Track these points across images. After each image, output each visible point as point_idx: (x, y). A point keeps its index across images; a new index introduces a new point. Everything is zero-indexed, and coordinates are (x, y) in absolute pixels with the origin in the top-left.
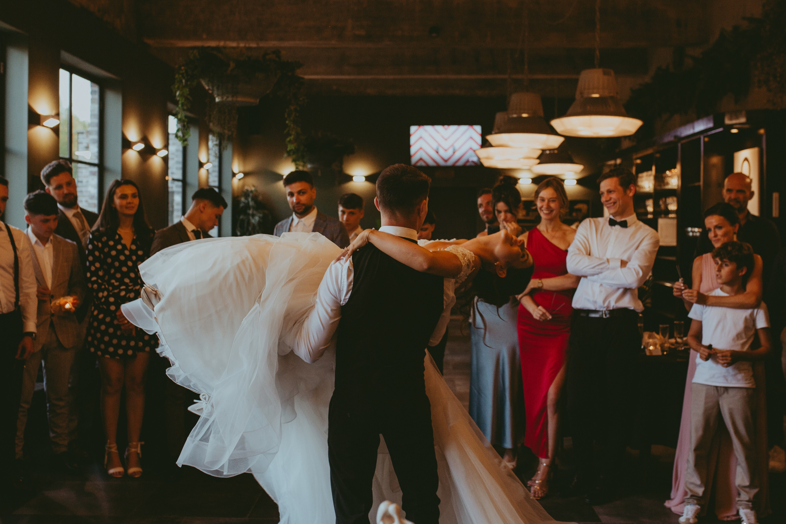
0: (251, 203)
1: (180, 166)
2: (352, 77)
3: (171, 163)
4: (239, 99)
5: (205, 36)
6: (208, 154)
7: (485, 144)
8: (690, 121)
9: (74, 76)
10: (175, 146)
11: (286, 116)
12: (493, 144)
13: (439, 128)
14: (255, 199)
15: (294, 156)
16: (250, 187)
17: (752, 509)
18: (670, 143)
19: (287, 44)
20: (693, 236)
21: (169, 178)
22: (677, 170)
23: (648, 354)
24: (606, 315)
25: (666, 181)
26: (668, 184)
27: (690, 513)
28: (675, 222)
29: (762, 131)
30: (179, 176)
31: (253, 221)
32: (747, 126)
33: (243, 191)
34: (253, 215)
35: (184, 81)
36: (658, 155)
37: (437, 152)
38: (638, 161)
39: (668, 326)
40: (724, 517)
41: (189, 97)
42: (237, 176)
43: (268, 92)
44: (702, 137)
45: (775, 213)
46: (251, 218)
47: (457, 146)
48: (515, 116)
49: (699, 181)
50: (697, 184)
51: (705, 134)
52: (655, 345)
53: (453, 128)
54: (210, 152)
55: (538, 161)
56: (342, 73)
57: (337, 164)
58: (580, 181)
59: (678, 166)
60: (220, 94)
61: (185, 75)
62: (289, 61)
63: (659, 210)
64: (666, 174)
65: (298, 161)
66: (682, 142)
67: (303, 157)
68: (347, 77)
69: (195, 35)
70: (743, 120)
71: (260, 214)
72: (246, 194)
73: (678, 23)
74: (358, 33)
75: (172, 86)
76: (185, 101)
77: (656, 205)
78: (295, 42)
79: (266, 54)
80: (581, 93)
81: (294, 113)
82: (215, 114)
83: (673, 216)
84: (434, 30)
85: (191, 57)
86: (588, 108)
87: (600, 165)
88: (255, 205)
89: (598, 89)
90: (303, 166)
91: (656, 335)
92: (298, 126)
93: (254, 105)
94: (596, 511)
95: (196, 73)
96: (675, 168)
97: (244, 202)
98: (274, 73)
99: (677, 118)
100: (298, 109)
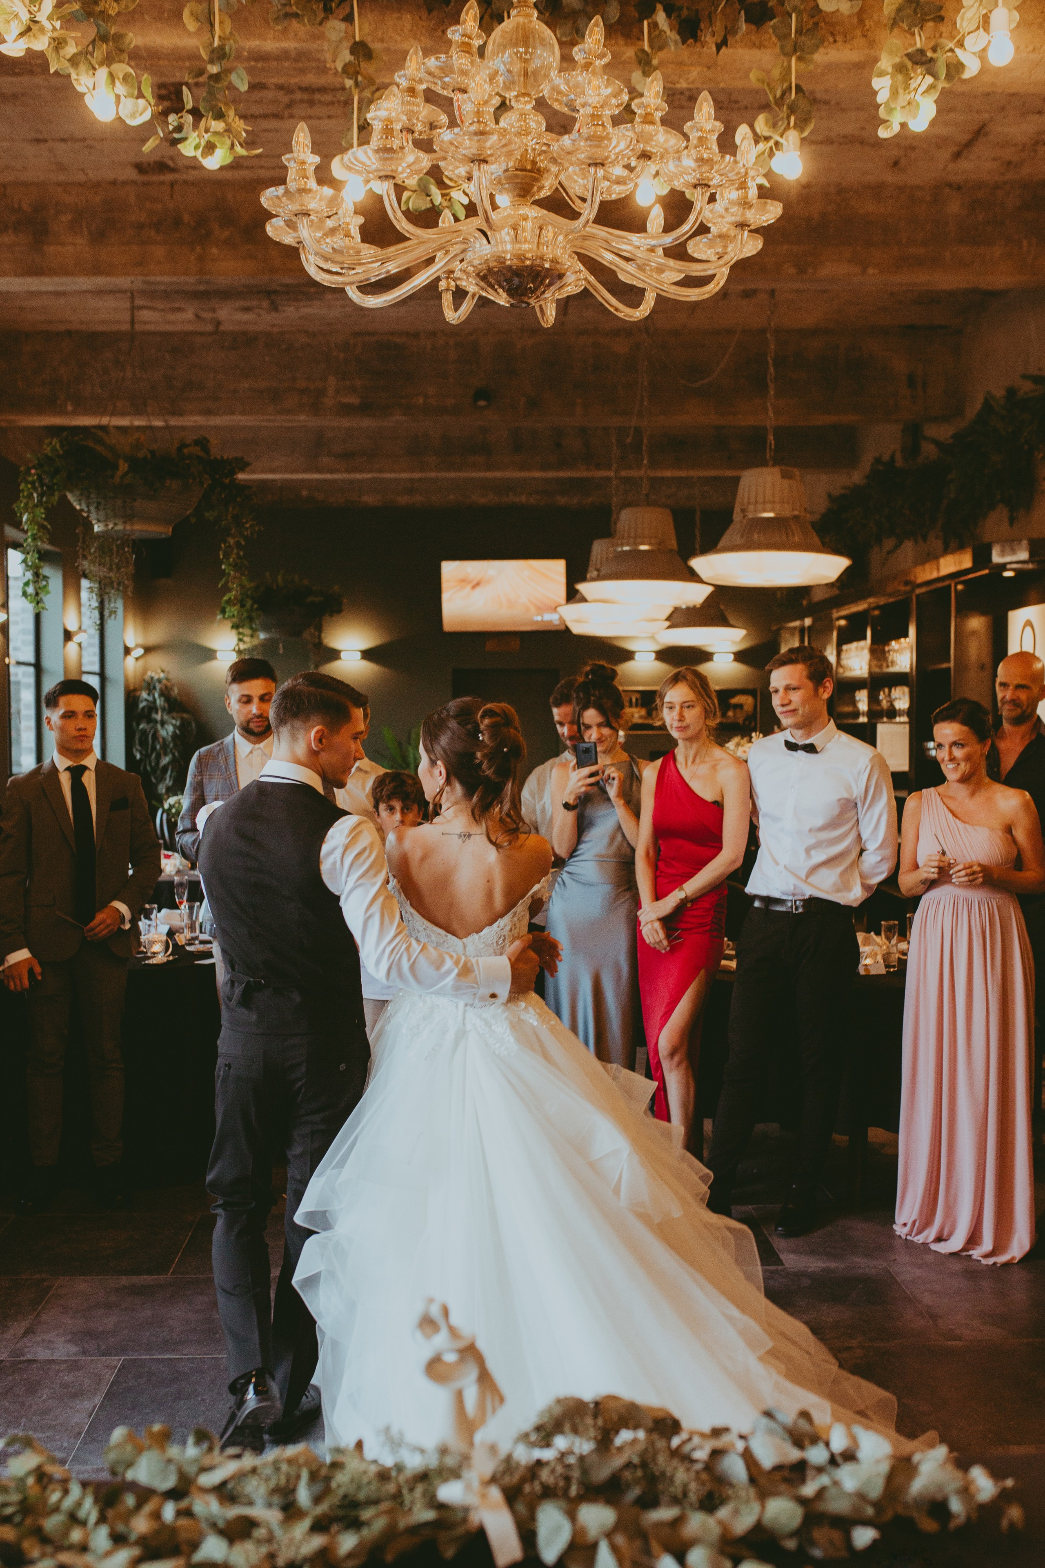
0: (159, 702)
1: (31, 638)
3: (14, 634)
4: (137, 527)
5: (70, 408)
6: (80, 616)
7: (572, 595)
8: (933, 557)
10: (20, 604)
11: (221, 557)
12: (589, 597)
14: (165, 694)
16: (156, 673)
18: (897, 593)
19: (219, 421)
21: (11, 660)
22: (910, 641)
23: (862, 971)
24: (796, 909)
25: (890, 658)
26: (893, 663)
28: (907, 727)
30: (29, 655)
31: (163, 733)
32: (1030, 566)
33: (144, 680)
34: (163, 723)
35: (35, 495)
36: (877, 612)
38: (842, 622)
39: (896, 922)
41: (45, 523)
42: (132, 653)
43: (188, 512)
44: (953, 584)
46: (159, 727)
48: (626, 548)
49: (949, 661)
50: (945, 666)
51: (957, 580)
52: (875, 955)
54: (83, 609)
55: (667, 624)
56: (318, 470)
57: (312, 630)
58: (740, 656)
59: (912, 631)
60: (101, 518)
61: (37, 484)
62: (225, 458)
63: (878, 708)
64: (890, 648)
65: (242, 627)
66: (918, 591)
67: (251, 619)
68: (328, 476)
69: (51, 405)
70: (1024, 555)
71: (176, 720)
72: (149, 684)
73: (911, 381)
74: (345, 400)
75: (14, 506)
76: (39, 530)
77: (873, 699)
78: (234, 417)
79: (183, 445)
80: (743, 511)
81: (235, 551)
82: (93, 550)
83: (905, 719)
84: (481, 394)
85: (48, 450)
86: (756, 536)
87: (774, 628)
88: (166, 706)
89: (773, 502)
90: (252, 636)
91: (875, 937)
92: (242, 574)
93: (163, 536)
94: (775, 1246)
95: (55, 481)
96: (906, 635)
97: (146, 700)
98: (198, 480)
99: (908, 546)
100: (243, 543)
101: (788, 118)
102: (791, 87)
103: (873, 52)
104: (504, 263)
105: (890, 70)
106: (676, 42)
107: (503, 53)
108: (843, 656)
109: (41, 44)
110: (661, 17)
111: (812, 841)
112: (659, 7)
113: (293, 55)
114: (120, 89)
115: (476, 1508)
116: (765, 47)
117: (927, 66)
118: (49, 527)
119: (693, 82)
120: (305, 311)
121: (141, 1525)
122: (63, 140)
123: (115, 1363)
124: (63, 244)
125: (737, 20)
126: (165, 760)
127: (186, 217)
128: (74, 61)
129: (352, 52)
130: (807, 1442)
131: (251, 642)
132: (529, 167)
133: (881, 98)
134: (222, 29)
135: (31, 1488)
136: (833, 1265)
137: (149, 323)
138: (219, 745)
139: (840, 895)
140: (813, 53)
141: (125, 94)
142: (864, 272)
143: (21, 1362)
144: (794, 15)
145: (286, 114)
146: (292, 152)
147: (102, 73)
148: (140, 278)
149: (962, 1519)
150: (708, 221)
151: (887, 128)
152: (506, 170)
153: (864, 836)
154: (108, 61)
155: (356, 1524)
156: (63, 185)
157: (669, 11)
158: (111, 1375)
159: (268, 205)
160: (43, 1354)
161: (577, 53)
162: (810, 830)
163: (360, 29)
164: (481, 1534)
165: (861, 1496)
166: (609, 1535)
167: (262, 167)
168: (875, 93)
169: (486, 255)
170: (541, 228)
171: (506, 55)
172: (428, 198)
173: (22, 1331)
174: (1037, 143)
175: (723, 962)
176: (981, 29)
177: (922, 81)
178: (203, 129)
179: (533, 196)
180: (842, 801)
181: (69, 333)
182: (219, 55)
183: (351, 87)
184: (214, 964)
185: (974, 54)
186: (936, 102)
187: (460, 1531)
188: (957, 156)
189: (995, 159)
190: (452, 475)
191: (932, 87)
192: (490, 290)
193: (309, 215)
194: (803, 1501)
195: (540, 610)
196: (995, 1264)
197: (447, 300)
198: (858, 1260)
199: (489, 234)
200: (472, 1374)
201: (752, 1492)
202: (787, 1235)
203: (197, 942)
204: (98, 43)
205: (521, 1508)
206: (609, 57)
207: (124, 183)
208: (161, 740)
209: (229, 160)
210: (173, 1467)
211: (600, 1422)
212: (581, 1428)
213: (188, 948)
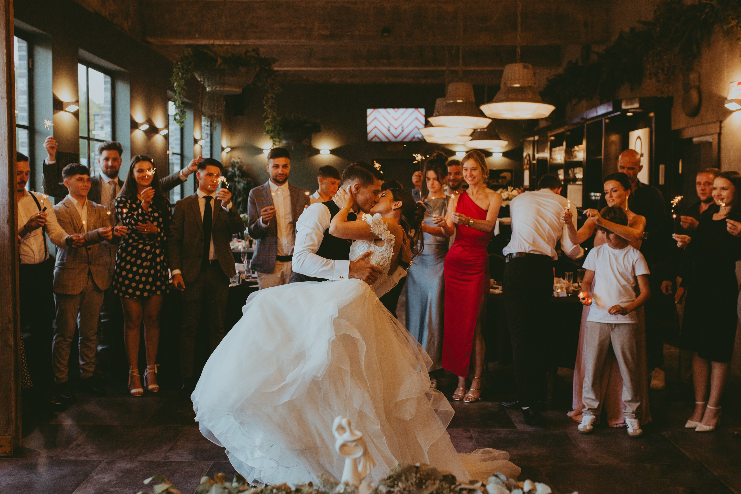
0: (237, 173)
1: (179, 142)
2: (319, 69)
3: (171, 140)
4: (226, 89)
5: (197, 36)
6: (201, 132)
7: (427, 124)
8: (595, 106)
9: (90, 69)
10: (174, 127)
11: (264, 103)
12: (433, 124)
13: (391, 110)
14: (240, 168)
15: (272, 134)
16: (236, 159)
17: (636, 418)
18: (578, 123)
19: (265, 42)
20: (595, 200)
21: (170, 152)
22: (583, 146)
25: (574, 155)
26: (576, 157)
27: (587, 421)
28: (581, 188)
29: (652, 114)
30: (178, 150)
31: (239, 187)
32: (640, 110)
33: (230, 163)
34: (239, 182)
35: (180, 74)
36: (568, 133)
37: (389, 130)
38: (553, 138)
39: (572, 273)
40: (614, 425)
41: (185, 87)
42: (225, 150)
43: (250, 82)
44: (604, 119)
45: (661, 181)
46: (237, 184)
47: (405, 125)
48: (451, 101)
49: (601, 155)
50: (599, 157)
51: (606, 117)
52: (562, 288)
53: (402, 110)
54: (203, 130)
55: (471, 138)
56: (311, 66)
57: (307, 140)
58: (505, 154)
59: (584, 142)
60: (210, 85)
61: (181, 69)
62: (267, 57)
63: (568, 178)
64: (574, 149)
65: (275, 138)
66: (588, 123)
67: (279, 134)
68: (315, 69)
69: (189, 35)
70: (636, 105)
71: (245, 181)
72: (232, 164)
73: (586, 25)
74: (323, 33)
75: (171, 79)
76: (181, 90)
77: (566, 174)
79: (247, 52)
80: (505, 83)
81: (271, 100)
82: (206, 100)
83: (580, 183)
84: (386, 30)
85: (186, 54)
86: (511, 95)
87: (521, 141)
88: (240, 174)
89: (519, 80)
90: (279, 142)
91: (562, 280)
92: (274, 111)
93: (238, 93)
94: (513, 420)
95: (189, 67)
96: (581, 144)
97: (231, 171)
98: (254, 67)
99: (584, 103)
100: (274, 96)
108: (553, 153)
118: (186, 88)
123: (210, 463)
130: (513, 488)
131: (279, 145)
138: (262, 187)
143: (167, 462)
158: (207, 469)
160: (178, 459)
173: (168, 449)
175: (491, 290)
190: (371, 68)
200: (360, 452)
203: (251, 278)
208: (238, 190)
210: (227, 491)
211: (418, 475)
212: (410, 478)
213: (246, 280)
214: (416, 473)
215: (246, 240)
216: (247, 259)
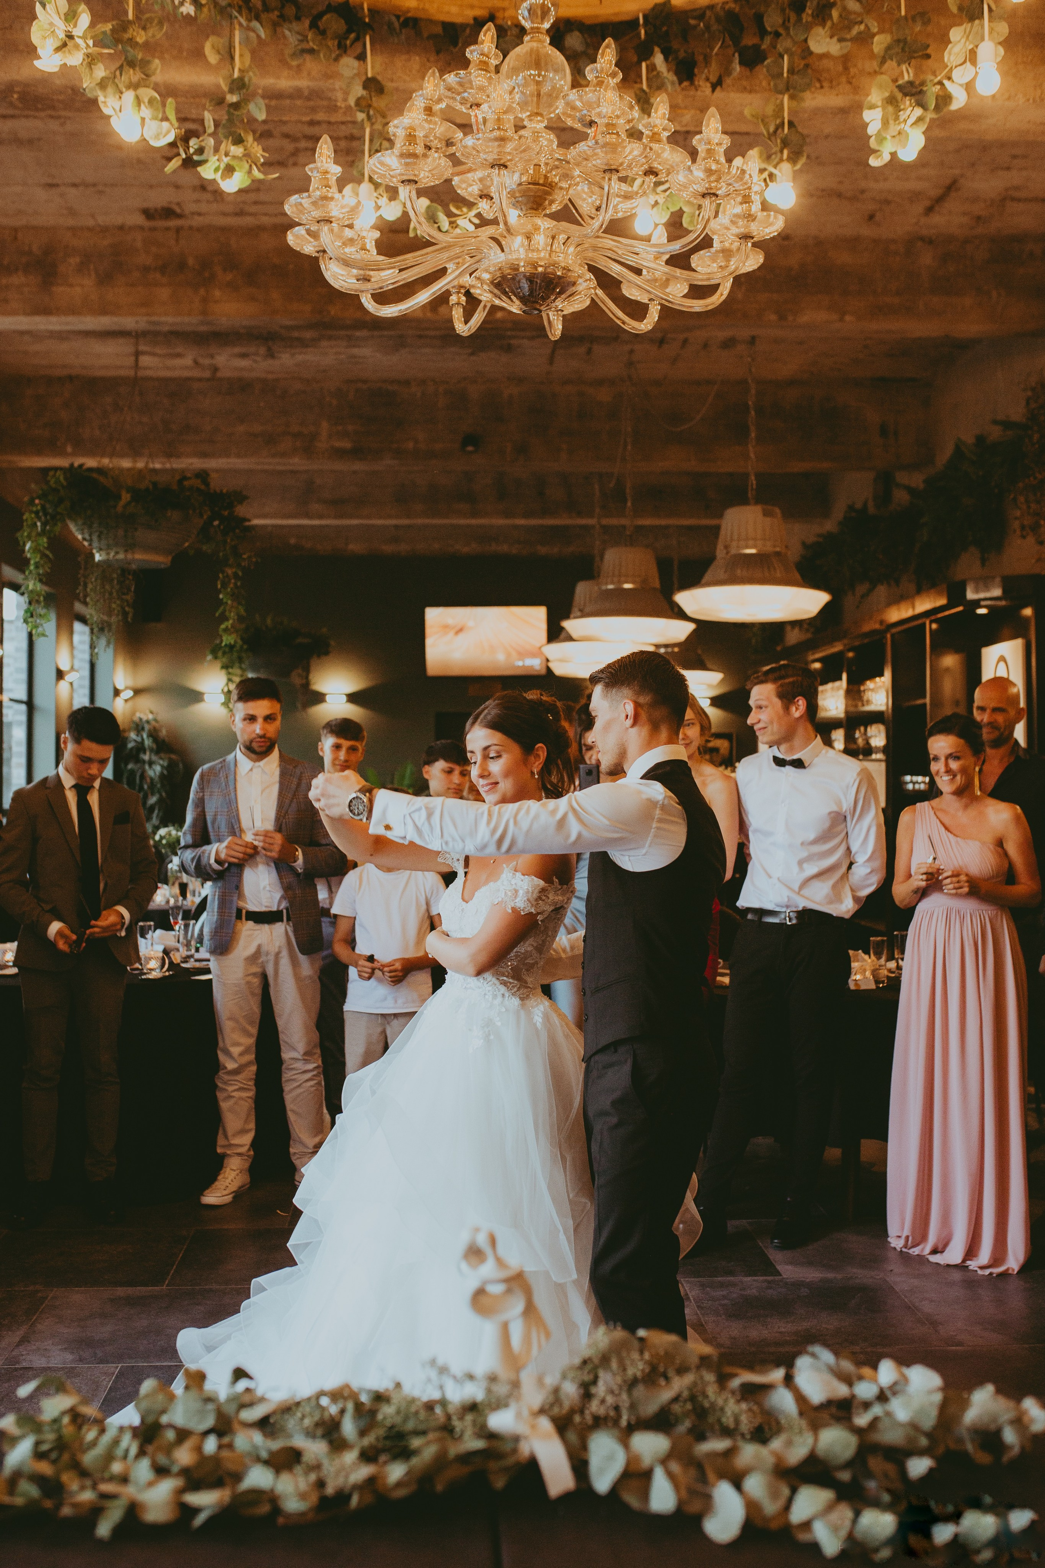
0: (148, 742)
1: (24, 676)
2: (326, 522)
3: (6, 675)
4: (138, 556)
5: (69, 449)
6: (73, 657)
7: (555, 636)
8: (907, 598)
10: (13, 645)
11: (219, 586)
12: (574, 635)
14: (153, 734)
15: (224, 660)
16: (145, 714)
18: (873, 632)
19: (219, 463)
20: (914, 790)
21: (5, 698)
22: (886, 680)
23: (852, 986)
24: (790, 921)
25: (865, 698)
26: (868, 702)
28: (883, 766)
29: (1028, 612)
30: (22, 694)
31: (151, 773)
32: (1003, 603)
33: (133, 721)
34: (151, 763)
35: (39, 524)
36: (852, 654)
39: (884, 939)
41: (48, 552)
42: (122, 695)
43: (186, 545)
44: (928, 622)
46: (147, 767)
48: (611, 587)
49: (924, 697)
50: (920, 702)
51: (933, 618)
52: (864, 971)
54: (76, 652)
56: (308, 516)
57: (300, 671)
58: (718, 700)
59: (888, 672)
60: (103, 547)
61: (41, 514)
62: (224, 491)
63: (855, 747)
64: (866, 687)
65: (232, 668)
66: (894, 630)
67: (240, 660)
68: (316, 522)
69: (52, 447)
70: (997, 592)
71: (164, 761)
72: (137, 725)
73: (884, 431)
74: (338, 445)
75: (18, 535)
76: (41, 558)
77: (849, 738)
78: (229, 460)
80: (726, 547)
81: (233, 581)
82: (94, 579)
83: (880, 756)
84: (471, 440)
85: (52, 484)
86: (738, 572)
88: (155, 746)
89: (755, 539)
91: (863, 955)
92: (240, 603)
93: (162, 566)
94: (771, 1258)
95: (59, 510)
96: (881, 674)
97: (135, 741)
98: (198, 511)
99: (882, 591)
100: (240, 574)
101: (782, 152)
102: (783, 123)
103: (857, 98)
104: (518, 270)
105: (879, 103)
106: (673, 83)
107: (517, 76)
109: (75, 59)
110: (659, 59)
111: (805, 854)
112: (657, 49)
113: (306, 93)
114: (146, 112)
115: (526, 1438)
116: (756, 92)
117: (917, 97)
118: (51, 556)
119: (686, 126)
120: (300, 358)
121: (184, 1456)
122: (75, 185)
123: (112, 1369)
124: (71, 286)
125: (730, 62)
126: (153, 800)
127: (191, 261)
128: (102, 85)
129: (365, 87)
130: (854, 1378)
132: (541, 182)
133: (872, 130)
134: (242, 62)
135: (65, 1426)
136: (830, 1275)
137: (150, 368)
138: (220, 763)
139: (832, 906)
140: (804, 91)
141: (150, 116)
142: (841, 320)
143: (16, 1370)
144: (786, 57)
145: (291, 161)
146: (315, 162)
147: (129, 96)
148: (145, 318)
149: (1016, 1450)
150: (714, 233)
151: (878, 157)
152: (520, 184)
153: (854, 849)
154: (134, 86)
155: (404, 1453)
156: (73, 229)
157: (666, 54)
158: (108, 1382)
159: (293, 212)
160: (38, 1362)
161: (590, 72)
162: (802, 844)
163: (373, 67)
164: (533, 1464)
165: (914, 1426)
166: (664, 1462)
167: (266, 214)
168: (866, 125)
169: (501, 262)
170: (553, 238)
171: (520, 77)
172: (436, 225)
173: (17, 1339)
174: (1004, 199)
176: (968, 63)
177: (911, 113)
178: (223, 153)
179: (545, 209)
180: (832, 815)
181: (71, 378)
182: (238, 85)
183: (363, 120)
184: (211, 980)
185: (961, 85)
186: (924, 133)
187: (510, 1461)
188: (929, 210)
189: (964, 214)
190: (438, 522)
191: (920, 119)
192: (504, 298)
193: (331, 222)
194: (859, 1432)
195: (522, 655)
196: (991, 1274)
197: (457, 314)
198: (855, 1270)
199: (503, 243)
200: (518, 1306)
201: (804, 1423)
202: (782, 1247)
203: (192, 960)
204: (126, 68)
205: (572, 1436)
206: (621, 76)
207: (131, 228)
208: (148, 780)
209: (247, 183)
210: (210, 1407)
211: (647, 1356)
212: (628, 1362)
213: (183, 965)
214: (641, 1352)
215: (173, 884)
216: (183, 919)
